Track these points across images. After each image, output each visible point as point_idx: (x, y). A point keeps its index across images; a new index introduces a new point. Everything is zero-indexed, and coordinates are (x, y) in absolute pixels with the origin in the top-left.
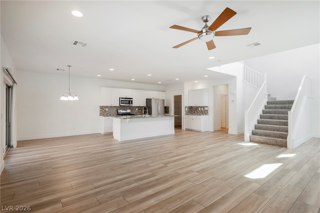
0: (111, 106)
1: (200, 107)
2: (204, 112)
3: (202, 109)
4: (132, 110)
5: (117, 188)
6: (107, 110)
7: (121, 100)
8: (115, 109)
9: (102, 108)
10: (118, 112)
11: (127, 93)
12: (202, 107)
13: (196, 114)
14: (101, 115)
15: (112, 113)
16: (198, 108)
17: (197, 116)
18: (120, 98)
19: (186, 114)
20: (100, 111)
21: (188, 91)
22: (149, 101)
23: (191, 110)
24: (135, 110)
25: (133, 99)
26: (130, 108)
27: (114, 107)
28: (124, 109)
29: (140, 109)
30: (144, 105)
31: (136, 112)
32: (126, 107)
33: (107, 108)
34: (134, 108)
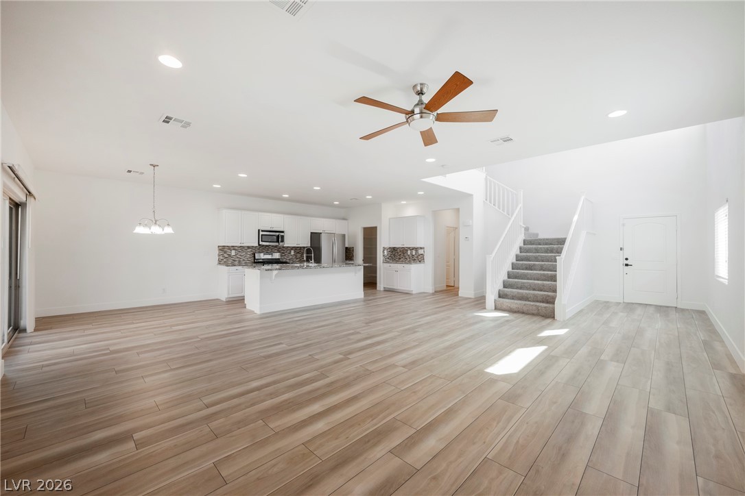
1: (409, 248)
2: (417, 257)
3: (414, 253)
4: (283, 253)
5: (251, 405)
6: (233, 253)
7: (262, 235)
8: (249, 252)
9: (223, 249)
10: (254, 257)
11: (273, 222)
12: (413, 249)
13: (402, 261)
14: (220, 262)
15: (244, 260)
16: (407, 250)
17: (405, 265)
18: (259, 230)
19: (385, 262)
20: (219, 255)
21: (390, 219)
22: (315, 237)
23: (394, 255)
24: (290, 253)
25: (285, 232)
26: (279, 251)
27: (246, 248)
28: (268, 252)
29: (298, 253)
30: (306, 245)
31: (291, 257)
32: (272, 249)
33: (234, 249)
34: (287, 251)
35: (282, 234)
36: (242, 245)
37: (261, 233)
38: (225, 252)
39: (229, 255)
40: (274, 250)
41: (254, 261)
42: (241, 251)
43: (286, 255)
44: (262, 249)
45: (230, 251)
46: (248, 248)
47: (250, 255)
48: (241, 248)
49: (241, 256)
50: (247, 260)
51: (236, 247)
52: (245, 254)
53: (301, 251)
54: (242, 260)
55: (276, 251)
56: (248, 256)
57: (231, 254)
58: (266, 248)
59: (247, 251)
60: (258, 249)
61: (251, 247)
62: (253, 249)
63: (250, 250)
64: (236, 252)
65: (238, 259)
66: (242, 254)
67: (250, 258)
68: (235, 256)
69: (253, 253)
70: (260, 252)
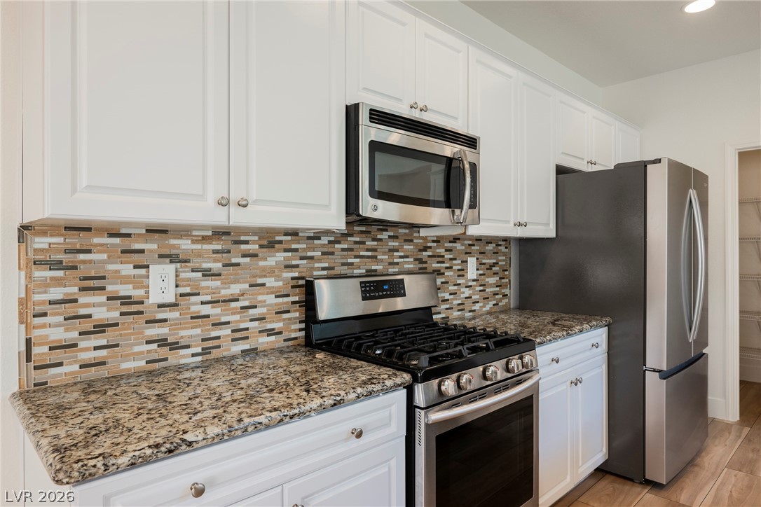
0: (220, 233)
4: (438, 273)
6: (161, 283)
7: (375, 146)
15: (240, 334)
18: (352, 113)
24: (462, 272)
25: (482, 145)
26: (420, 261)
27: (257, 247)
28: (374, 268)
29: (490, 268)
30: (543, 226)
31: (467, 292)
32: (392, 250)
33: (167, 252)
34: (451, 259)
35: (468, 154)
36: (238, 218)
37: (369, 132)
38: (93, 284)
39: (126, 300)
40: (401, 257)
41: (303, 333)
42: (220, 265)
43: (447, 282)
44: (343, 250)
45: (136, 267)
46: (265, 242)
47: (277, 297)
48: (219, 247)
49: (217, 302)
50: (260, 332)
51: (183, 231)
52: (247, 286)
53: (500, 258)
54: (229, 332)
55: (409, 264)
56: (265, 301)
57: (141, 292)
58: (363, 243)
59: (261, 263)
60: (323, 254)
61: (286, 234)
62: (296, 250)
63: (281, 256)
64: (183, 275)
65: (200, 326)
66: (225, 293)
67: (277, 313)
68: (176, 305)
69: (293, 278)
70: (332, 268)
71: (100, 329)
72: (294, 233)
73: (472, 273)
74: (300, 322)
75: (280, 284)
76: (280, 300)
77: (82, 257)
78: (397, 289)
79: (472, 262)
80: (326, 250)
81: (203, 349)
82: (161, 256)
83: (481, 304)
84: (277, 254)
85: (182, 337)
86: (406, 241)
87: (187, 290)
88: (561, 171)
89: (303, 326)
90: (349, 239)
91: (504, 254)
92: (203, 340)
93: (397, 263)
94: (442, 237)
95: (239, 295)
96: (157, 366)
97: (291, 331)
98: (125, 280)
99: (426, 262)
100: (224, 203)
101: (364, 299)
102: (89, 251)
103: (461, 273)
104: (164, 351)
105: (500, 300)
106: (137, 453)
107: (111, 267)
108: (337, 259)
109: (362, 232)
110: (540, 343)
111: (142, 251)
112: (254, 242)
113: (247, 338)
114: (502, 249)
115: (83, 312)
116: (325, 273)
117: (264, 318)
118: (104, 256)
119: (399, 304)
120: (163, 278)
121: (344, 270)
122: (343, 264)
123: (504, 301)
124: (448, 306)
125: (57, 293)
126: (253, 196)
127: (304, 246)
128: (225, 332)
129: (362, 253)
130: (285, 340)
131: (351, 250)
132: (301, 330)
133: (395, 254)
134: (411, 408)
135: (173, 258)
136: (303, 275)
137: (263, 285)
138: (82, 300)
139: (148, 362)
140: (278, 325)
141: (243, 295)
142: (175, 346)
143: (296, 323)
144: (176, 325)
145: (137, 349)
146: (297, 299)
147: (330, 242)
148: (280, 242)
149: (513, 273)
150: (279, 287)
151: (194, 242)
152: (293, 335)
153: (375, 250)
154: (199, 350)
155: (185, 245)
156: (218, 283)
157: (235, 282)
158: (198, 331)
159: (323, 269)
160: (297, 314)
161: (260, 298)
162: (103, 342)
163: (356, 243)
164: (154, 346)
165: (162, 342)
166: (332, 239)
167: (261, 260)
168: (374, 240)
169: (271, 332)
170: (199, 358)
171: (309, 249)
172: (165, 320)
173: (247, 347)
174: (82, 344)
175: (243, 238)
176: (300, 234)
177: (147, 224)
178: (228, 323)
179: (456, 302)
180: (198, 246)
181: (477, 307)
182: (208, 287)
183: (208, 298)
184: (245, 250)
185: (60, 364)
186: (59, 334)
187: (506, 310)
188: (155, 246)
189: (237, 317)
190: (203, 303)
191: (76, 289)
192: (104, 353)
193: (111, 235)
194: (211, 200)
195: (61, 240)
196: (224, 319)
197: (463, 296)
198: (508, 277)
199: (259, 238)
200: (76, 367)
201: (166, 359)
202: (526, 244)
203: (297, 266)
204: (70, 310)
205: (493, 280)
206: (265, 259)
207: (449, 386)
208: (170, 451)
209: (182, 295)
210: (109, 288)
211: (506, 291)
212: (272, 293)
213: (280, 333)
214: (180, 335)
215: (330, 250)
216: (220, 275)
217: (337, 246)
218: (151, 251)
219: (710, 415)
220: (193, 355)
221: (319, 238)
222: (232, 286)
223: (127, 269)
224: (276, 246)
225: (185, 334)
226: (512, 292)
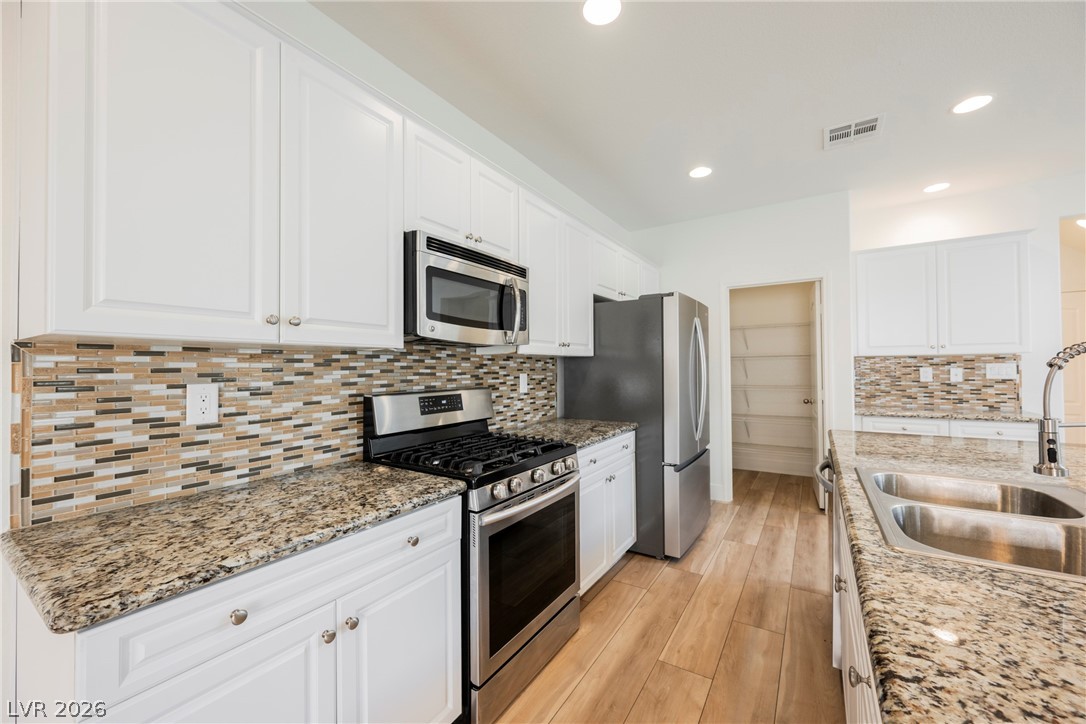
0: (270, 352)
2: (976, 391)
3: (956, 374)
6: (201, 403)
7: (433, 272)
8: (333, 390)
15: (292, 453)
18: (409, 239)
25: (530, 274)
26: (477, 377)
27: (312, 365)
28: (432, 384)
29: (539, 384)
30: (584, 347)
31: (520, 405)
32: (450, 368)
33: (209, 370)
34: (505, 376)
35: (519, 283)
36: (288, 337)
37: (426, 259)
38: (115, 405)
39: (158, 423)
40: (459, 374)
41: (361, 449)
42: (271, 383)
43: (501, 396)
44: (402, 368)
45: (169, 387)
46: (321, 361)
47: (333, 414)
48: (270, 366)
49: (268, 421)
50: (315, 449)
51: (228, 350)
52: (301, 404)
53: (548, 374)
54: (281, 451)
55: (467, 380)
56: (321, 419)
57: (177, 414)
58: (423, 361)
59: (316, 381)
60: (382, 371)
61: (343, 353)
62: (354, 368)
63: (337, 374)
64: (227, 395)
65: (247, 446)
66: (277, 412)
67: (333, 430)
68: (220, 426)
69: (351, 396)
70: (392, 385)
71: (123, 454)
72: (352, 352)
73: (523, 387)
74: (359, 438)
75: (338, 401)
76: (337, 417)
77: (101, 377)
78: (455, 403)
79: (523, 378)
80: (385, 368)
81: (250, 470)
82: (200, 375)
83: (531, 415)
84: (334, 372)
85: (226, 459)
86: (463, 359)
87: (233, 410)
88: (597, 300)
89: (361, 441)
90: (408, 357)
91: (552, 371)
92: (250, 461)
93: (455, 380)
94: (496, 356)
95: (292, 413)
96: (195, 490)
97: (349, 447)
98: (158, 401)
99: (482, 379)
100: (273, 321)
101: (423, 413)
102: (110, 371)
103: (513, 388)
104: (205, 475)
105: (548, 411)
106: (164, 587)
107: (137, 387)
108: (396, 377)
109: (421, 351)
110: (580, 447)
111: (178, 370)
112: (309, 361)
113: (301, 456)
114: (550, 366)
115: (100, 437)
116: (384, 389)
117: (320, 436)
118: (130, 376)
119: (459, 417)
120: (204, 398)
121: (403, 387)
122: (403, 381)
123: (552, 412)
124: (502, 418)
125: (66, 417)
126: (306, 315)
127: (363, 364)
128: (278, 451)
129: (421, 371)
130: (342, 456)
131: (411, 368)
132: (359, 445)
133: (453, 371)
134: (466, 513)
135: (216, 378)
136: (362, 392)
137: (319, 403)
138: (99, 424)
139: (183, 488)
140: (334, 442)
141: (296, 413)
142: (217, 469)
143: (353, 439)
144: (218, 446)
145: (170, 474)
146: (355, 415)
147: (389, 360)
148: (338, 360)
149: (559, 387)
150: (336, 404)
151: (239, 360)
152: (351, 451)
153: (434, 368)
154: (246, 471)
155: (230, 363)
156: (269, 402)
157: (287, 401)
158: (245, 452)
159: (382, 386)
160: (355, 430)
161: (315, 415)
162: (129, 469)
163: (415, 361)
164: (193, 470)
165: (201, 465)
166: (392, 357)
167: (316, 378)
168: (433, 358)
169: (327, 449)
170: (247, 480)
171: (367, 367)
172: (206, 442)
173: (301, 465)
174: (99, 473)
175: (296, 357)
176: (359, 353)
177: (184, 342)
178: (280, 442)
179: (509, 414)
180: (246, 365)
181: (528, 417)
182: (256, 407)
183: (257, 417)
184: (299, 368)
185: (70, 496)
186: (69, 464)
187: (553, 420)
188: (194, 365)
189: (290, 436)
190: (250, 423)
191: (92, 413)
192: (128, 480)
193: (139, 353)
194: (259, 317)
195: (73, 358)
196: (275, 438)
197: (516, 408)
198: (555, 391)
199: (315, 357)
200: (92, 499)
201: (207, 483)
202: (569, 361)
203: (355, 384)
204: (84, 435)
205: (542, 393)
206: (321, 377)
207: (501, 490)
208: (206, 580)
209: (225, 415)
210: (136, 410)
211: (553, 403)
212: (328, 410)
213: (338, 449)
214: (224, 457)
215: (390, 368)
216: (270, 393)
217: (396, 364)
218: (189, 370)
219: (712, 498)
220: (239, 477)
221: (378, 357)
222: (284, 404)
223: (160, 390)
224: (333, 364)
225: (228, 456)
226: (558, 403)
